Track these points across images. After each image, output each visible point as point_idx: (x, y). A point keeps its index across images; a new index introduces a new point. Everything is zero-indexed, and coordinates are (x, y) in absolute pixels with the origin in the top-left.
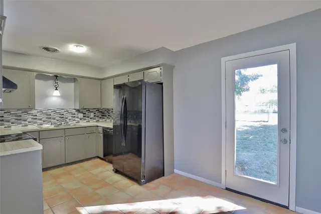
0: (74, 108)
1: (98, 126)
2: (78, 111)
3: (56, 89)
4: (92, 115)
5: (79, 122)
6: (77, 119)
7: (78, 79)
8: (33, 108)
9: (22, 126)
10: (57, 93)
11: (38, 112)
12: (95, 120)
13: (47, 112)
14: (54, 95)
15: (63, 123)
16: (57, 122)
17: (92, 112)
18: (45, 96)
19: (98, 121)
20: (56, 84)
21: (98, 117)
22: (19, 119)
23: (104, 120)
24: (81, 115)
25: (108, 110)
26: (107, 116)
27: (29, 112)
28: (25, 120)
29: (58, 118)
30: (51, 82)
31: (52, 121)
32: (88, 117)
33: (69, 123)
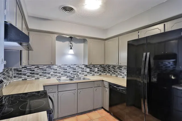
0: (83, 64)
1: (103, 81)
2: (86, 66)
3: (71, 49)
4: (96, 69)
5: (86, 75)
6: (85, 73)
7: (87, 39)
8: (54, 64)
9: (47, 78)
10: (71, 52)
11: (58, 67)
12: (98, 74)
13: (64, 67)
14: (69, 53)
15: (75, 76)
16: (71, 75)
17: (96, 67)
18: (64, 54)
19: (101, 74)
20: (71, 44)
21: (100, 71)
22: (45, 73)
23: (105, 74)
24: (88, 70)
25: (109, 66)
26: (108, 71)
27: (52, 67)
28: (49, 74)
29: (72, 72)
30: (67, 43)
31: (68, 74)
32: (93, 71)
33: (80, 76)
